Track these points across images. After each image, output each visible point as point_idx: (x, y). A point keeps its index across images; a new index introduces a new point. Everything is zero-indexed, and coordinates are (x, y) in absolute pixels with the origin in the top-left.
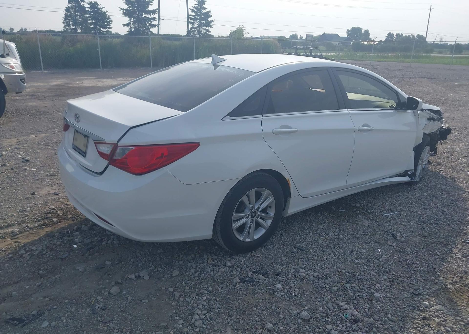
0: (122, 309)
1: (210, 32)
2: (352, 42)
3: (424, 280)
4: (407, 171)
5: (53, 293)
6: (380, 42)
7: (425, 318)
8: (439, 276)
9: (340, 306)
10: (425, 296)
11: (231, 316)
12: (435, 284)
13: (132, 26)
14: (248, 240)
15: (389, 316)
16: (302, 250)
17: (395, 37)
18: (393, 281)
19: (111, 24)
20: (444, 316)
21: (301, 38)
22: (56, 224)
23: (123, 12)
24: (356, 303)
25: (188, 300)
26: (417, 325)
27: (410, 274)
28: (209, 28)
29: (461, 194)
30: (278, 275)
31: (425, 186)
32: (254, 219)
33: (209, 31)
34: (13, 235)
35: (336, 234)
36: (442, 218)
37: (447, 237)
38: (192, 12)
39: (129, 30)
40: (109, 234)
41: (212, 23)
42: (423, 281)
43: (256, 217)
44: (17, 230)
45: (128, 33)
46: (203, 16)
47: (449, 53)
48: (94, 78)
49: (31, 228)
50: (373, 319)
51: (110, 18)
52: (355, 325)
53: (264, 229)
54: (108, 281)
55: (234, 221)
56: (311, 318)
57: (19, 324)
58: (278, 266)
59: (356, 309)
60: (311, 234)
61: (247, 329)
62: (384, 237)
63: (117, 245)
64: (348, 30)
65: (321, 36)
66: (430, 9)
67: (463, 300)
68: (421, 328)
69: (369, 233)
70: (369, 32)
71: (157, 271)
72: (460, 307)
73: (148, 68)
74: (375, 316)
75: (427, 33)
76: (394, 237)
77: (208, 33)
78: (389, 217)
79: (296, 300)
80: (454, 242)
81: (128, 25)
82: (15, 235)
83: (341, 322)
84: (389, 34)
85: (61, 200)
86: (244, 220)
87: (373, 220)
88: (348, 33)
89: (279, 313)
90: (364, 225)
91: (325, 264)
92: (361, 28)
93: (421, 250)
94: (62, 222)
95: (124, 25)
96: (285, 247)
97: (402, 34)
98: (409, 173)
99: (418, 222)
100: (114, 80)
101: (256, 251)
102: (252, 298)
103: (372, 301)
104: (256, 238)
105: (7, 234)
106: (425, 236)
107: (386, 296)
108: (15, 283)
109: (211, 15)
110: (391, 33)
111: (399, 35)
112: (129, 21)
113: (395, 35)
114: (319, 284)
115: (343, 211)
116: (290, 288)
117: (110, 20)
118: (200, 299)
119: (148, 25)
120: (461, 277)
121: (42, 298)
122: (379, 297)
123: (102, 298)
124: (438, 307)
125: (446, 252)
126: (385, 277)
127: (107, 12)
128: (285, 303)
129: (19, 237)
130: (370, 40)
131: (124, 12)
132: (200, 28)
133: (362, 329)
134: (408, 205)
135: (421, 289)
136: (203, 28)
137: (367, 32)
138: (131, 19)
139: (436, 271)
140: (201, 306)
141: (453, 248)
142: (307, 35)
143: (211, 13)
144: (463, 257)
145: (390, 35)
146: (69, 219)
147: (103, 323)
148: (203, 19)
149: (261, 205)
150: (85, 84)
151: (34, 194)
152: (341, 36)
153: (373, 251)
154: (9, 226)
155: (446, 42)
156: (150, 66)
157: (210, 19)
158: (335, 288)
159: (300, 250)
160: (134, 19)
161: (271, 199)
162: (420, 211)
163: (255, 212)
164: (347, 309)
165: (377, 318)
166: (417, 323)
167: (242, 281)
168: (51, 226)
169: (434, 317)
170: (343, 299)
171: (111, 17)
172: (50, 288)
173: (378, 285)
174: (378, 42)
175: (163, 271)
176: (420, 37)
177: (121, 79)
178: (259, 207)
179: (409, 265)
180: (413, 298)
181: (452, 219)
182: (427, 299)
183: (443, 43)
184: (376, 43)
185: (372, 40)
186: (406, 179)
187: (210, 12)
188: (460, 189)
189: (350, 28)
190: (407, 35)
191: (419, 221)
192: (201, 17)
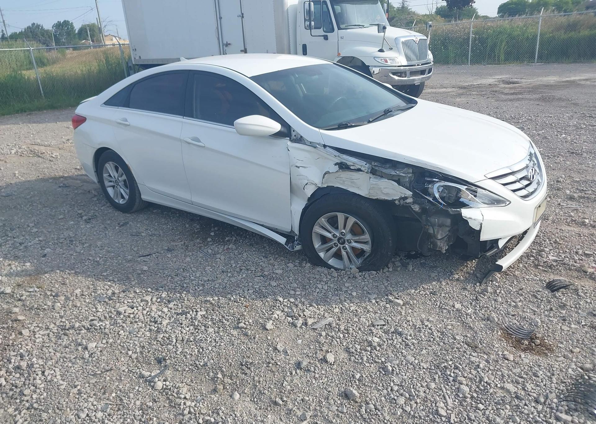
104: (121, 202)
163: (117, 181)
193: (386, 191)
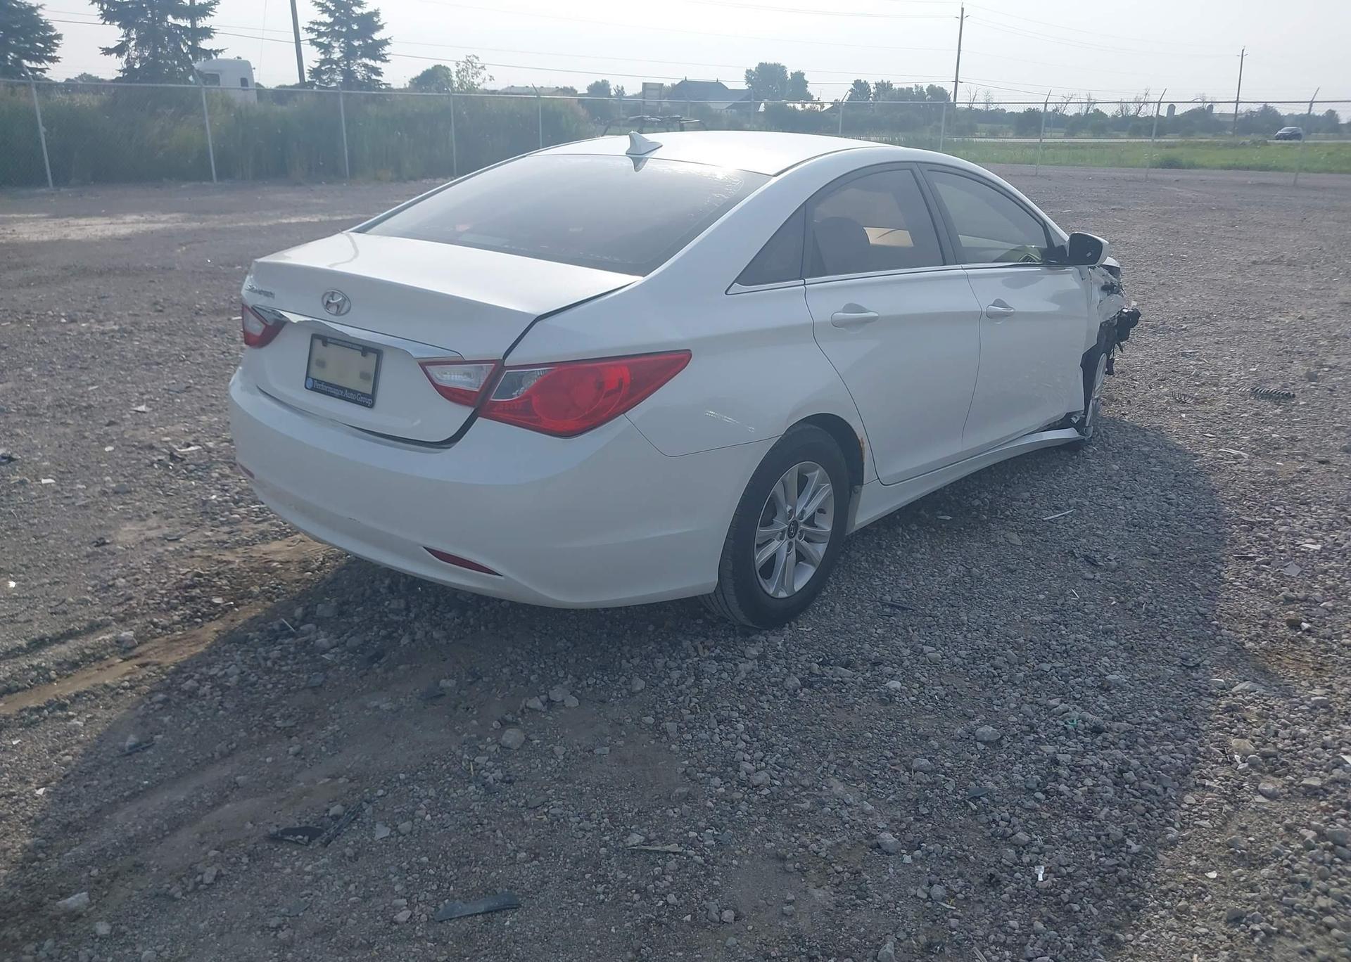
0: (556, 776)
1: (379, 74)
2: (763, 105)
3: (1193, 638)
4: (1069, 415)
5: (349, 766)
6: (836, 104)
7: (1230, 709)
8: (1219, 628)
9: (1049, 708)
10: (1209, 667)
11: (824, 755)
12: (1219, 643)
13: (134, 54)
14: (783, 594)
15: (1157, 713)
16: (904, 609)
17: (873, 91)
18: (1132, 648)
19: (57, 45)
20: (1265, 700)
21: (620, 92)
22: (229, 612)
23: (102, 8)
24: (1079, 699)
25: (703, 735)
26: (1220, 722)
27: (1160, 631)
28: (378, 64)
29: (1189, 462)
30: (877, 663)
31: (1105, 449)
32: (793, 540)
33: (377, 72)
34: (124, 650)
35: (961, 568)
36: (1173, 513)
37: (1199, 551)
38: (323, 12)
39: (125, 66)
40: (401, 619)
41: (387, 49)
42: (1191, 641)
43: (797, 536)
44: (127, 634)
45: (121, 75)
46: (355, 27)
47: (1011, 134)
48: (43, 215)
49: (164, 628)
50: (1128, 722)
51: (51, 29)
52: (1100, 738)
53: (811, 567)
54: (475, 722)
55: (758, 546)
56: (1002, 738)
57: (309, 840)
58: (867, 646)
59: (1085, 708)
60: (904, 574)
61: (876, 775)
62: (1069, 565)
63: (444, 642)
64: (748, 71)
65: (675, 87)
66: (960, 16)
67: (1287, 667)
68: (1232, 728)
69: (1032, 559)
70: (806, 78)
71: (588, 686)
72: (1286, 680)
73: (204, 183)
74: (1130, 716)
75: (956, 81)
76: (1092, 563)
77: (374, 77)
78: (1061, 522)
79: (948, 708)
80: (1217, 560)
81: (120, 50)
82: (131, 649)
83: (1068, 736)
84: (858, 84)
85: (198, 552)
86: (775, 545)
87: (1027, 531)
88: (748, 80)
89: (927, 738)
90: (1014, 545)
91: (969, 631)
92: (784, 67)
93: (1158, 582)
94: (242, 605)
95: (107, 51)
96: (859, 607)
97: (889, 85)
98: (1073, 419)
99: (1126, 528)
100: (114, 220)
101: (800, 621)
102: (849, 714)
103: (1109, 691)
104: (798, 587)
105: (105, 647)
106: (1154, 555)
107: (1133, 677)
108: (224, 756)
109: (380, 23)
110: (863, 81)
111: (884, 87)
112: (124, 39)
113: (872, 86)
114: (982, 671)
115: (949, 518)
116: (922, 685)
117: (53, 34)
118: (731, 730)
119: (185, 51)
120: (1265, 626)
121: (327, 780)
122: (1120, 682)
123: (489, 760)
124: (1245, 686)
125: (1210, 580)
126: (1113, 643)
127: (40, 7)
128: (927, 717)
129: (144, 652)
130: (809, 98)
131: (104, 11)
132: (349, 63)
133: (1117, 744)
134: (1090, 494)
135: (1195, 656)
136: (359, 61)
137: (799, 79)
138: (129, 31)
139: (1209, 618)
140: (742, 745)
141: (1222, 571)
142: (644, 84)
143: (381, 16)
144: (1250, 586)
145: (860, 87)
146: (258, 596)
147: (530, 808)
148: (357, 34)
149: (806, 506)
150: (26, 236)
151: (104, 543)
152: (730, 86)
153: (1061, 595)
154: (93, 628)
155: (1001, 107)
156: (211, 179)
157: (377, 36)
158: (1021, 674)
159: (898, 607)
160: (137, 33)
161: (827, 489)
162: (1121, 502)
163: (795, 523)
164: (1068, 711)
165: (1136, 720)
166: (1219, 719)
167: (806, 683)
168: (217, 616)
169: (1246, 705)
170: (1047, 695)
171: (54, 25)
172: (333, 755)
173: (1106, 659)
174: (830, 106)
175: (603, 683)
176: (937, 93)
177: (135, 217)
178: (803, 512)
179: (1150, 614)
180: (1187, 676)
181: (1194, 514)
182: (1216, 673)
183: (993, 107)
184: (827, 106)
185: (815, 98)
186: (1068, 434)
187: (376, 13)
188: (1179, 450)
189: (753, 66)
190: (904, 86)
191: (1127, 524)
192: (349, 28)
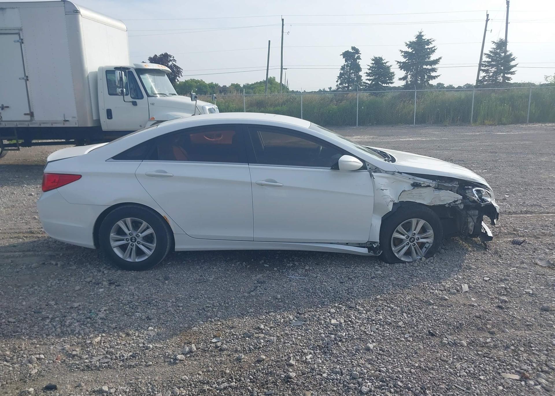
4: (370, 242)
13: (409, 80)
28: (509, 76)
32: (134, 244)
38: (487, 57)
39: (405, 84)
41: (515, 68)
43: (136, 242)
50: (102, 321)
52: (86, 319)
53: (147, 256)
55: (113, 240)
74: (108, 321)
77: (507, 81)
81: (404, 78)
86: (123, 242)
98: (374, 245)
103: (126, 315)
104: (137, 260)
112: (406, 75)
117: (393, 74)
119: (426, 77)
127: (391, 66)
131: (400, 66)
133: (84, 322)
138: (408, 72)
143: (514, 56)
149: (141, 233)
157: (511, 64)
161: (150, 230)
163: (135, 238)
165: (105, 322)
171: (393, 71)
178: (139, 235)
186: (364, 251)
193: (442, 199)
